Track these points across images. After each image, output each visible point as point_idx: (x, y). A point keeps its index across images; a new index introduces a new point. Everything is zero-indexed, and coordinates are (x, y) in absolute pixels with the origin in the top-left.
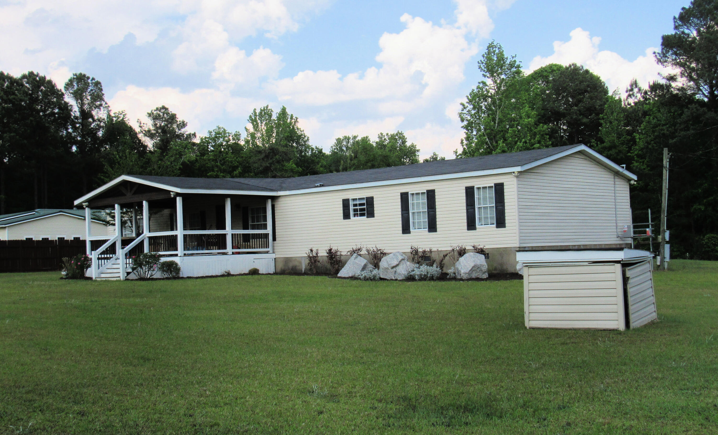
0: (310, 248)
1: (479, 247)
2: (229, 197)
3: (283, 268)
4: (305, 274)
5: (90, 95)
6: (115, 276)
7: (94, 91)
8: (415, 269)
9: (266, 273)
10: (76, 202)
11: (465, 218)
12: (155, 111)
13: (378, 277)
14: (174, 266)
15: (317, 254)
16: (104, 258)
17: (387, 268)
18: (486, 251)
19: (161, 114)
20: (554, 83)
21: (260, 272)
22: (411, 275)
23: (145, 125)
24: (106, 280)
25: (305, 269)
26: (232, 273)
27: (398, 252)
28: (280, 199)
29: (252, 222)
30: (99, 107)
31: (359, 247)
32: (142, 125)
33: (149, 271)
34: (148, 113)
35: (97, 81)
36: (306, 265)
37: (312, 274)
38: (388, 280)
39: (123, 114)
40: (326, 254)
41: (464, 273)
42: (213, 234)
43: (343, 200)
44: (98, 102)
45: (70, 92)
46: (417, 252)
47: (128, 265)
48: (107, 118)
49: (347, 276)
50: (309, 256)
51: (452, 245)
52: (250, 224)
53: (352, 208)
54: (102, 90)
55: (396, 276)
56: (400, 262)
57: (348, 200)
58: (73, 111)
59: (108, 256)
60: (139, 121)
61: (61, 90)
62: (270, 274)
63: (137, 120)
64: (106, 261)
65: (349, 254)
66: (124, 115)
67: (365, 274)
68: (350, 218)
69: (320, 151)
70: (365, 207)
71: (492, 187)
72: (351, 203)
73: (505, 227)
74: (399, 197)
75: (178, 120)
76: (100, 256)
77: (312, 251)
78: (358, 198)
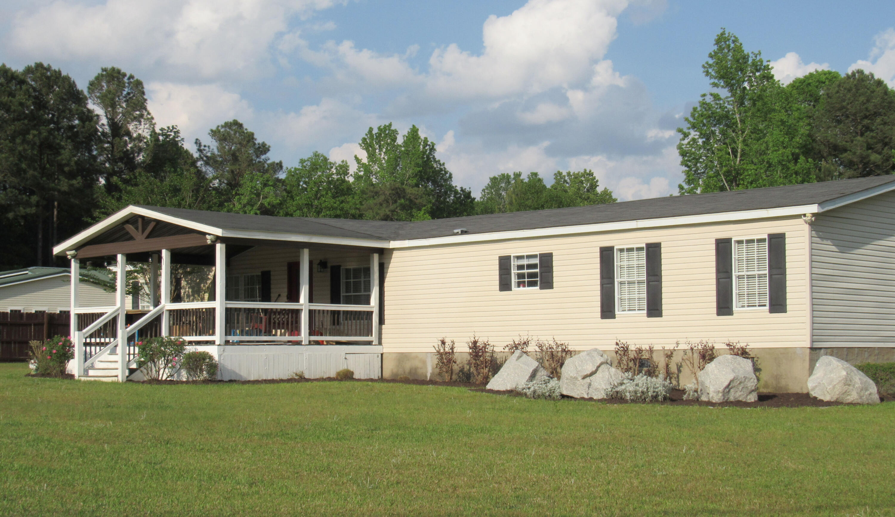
0: (441, 339)
1: (738, 346)
2: (306, 248)
3: (395, 371)
4: (432, 382)
5: (127, 101)
6: (110, 375)
7: (132, 95)
8: (625, 381)
9: (366, 377)
10: (57, 250)
11: (714, 293)
12: (222, 127)
13: (557, 393)
14: (208, 360)
15: (452, 349)
16: (97, 344)
17: (576, 378)
18: (750, 353)
19: (232, 132)
20: (829, 100)
21: (356, 376)
22: (617, 392)
23: (207, 148)
24: (95, 381)
25: (432, 374)
26: (307, 376)
27: (596, 350)
28: (395, 254)
29: (347, 292)
30: (138, 119)
31: (524, 339)
32: (202, 148)
33: (165, 368)
34: (212, 131)
35: (137, 80)
36: (433, 369)
37: (444, 383)
38: (575, 399)
39: (175, 130)
40: (468, 350)
41: (714, 392)
42: (277, 309)
43: (500, 257)
44: (136, 111)
45: (96, 96)
46: (625, 350)
47: (132, 357)
48: (151, 135)
49: (502, 388)
50: (438, 352)
51: (689, 340)
52: (342, 294)
53: (514, 271)
54: (143, 93)
55: (590, 391)
56: (599, 367)
57: (508, 258)
58: (100, 123)
59: (103, 340)
60: (197, 142)
61: (82, 91)
62: (372, 380)
63: (194, 141)
64: (98, 348)
65: (507, 350)
66: (175, 132)
67: (536, 386)
68: (510, 289)
69: (468, 195)
70: (538, 270)
71: (763, 240)
72: (514, 263)
73: (785, 311)
74: (598, 255)
75: (257, 142)
76: (88, 340)
77: (443, 343)
78: (525, 254)
